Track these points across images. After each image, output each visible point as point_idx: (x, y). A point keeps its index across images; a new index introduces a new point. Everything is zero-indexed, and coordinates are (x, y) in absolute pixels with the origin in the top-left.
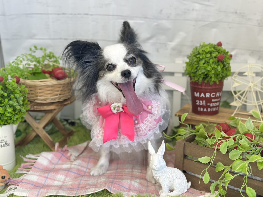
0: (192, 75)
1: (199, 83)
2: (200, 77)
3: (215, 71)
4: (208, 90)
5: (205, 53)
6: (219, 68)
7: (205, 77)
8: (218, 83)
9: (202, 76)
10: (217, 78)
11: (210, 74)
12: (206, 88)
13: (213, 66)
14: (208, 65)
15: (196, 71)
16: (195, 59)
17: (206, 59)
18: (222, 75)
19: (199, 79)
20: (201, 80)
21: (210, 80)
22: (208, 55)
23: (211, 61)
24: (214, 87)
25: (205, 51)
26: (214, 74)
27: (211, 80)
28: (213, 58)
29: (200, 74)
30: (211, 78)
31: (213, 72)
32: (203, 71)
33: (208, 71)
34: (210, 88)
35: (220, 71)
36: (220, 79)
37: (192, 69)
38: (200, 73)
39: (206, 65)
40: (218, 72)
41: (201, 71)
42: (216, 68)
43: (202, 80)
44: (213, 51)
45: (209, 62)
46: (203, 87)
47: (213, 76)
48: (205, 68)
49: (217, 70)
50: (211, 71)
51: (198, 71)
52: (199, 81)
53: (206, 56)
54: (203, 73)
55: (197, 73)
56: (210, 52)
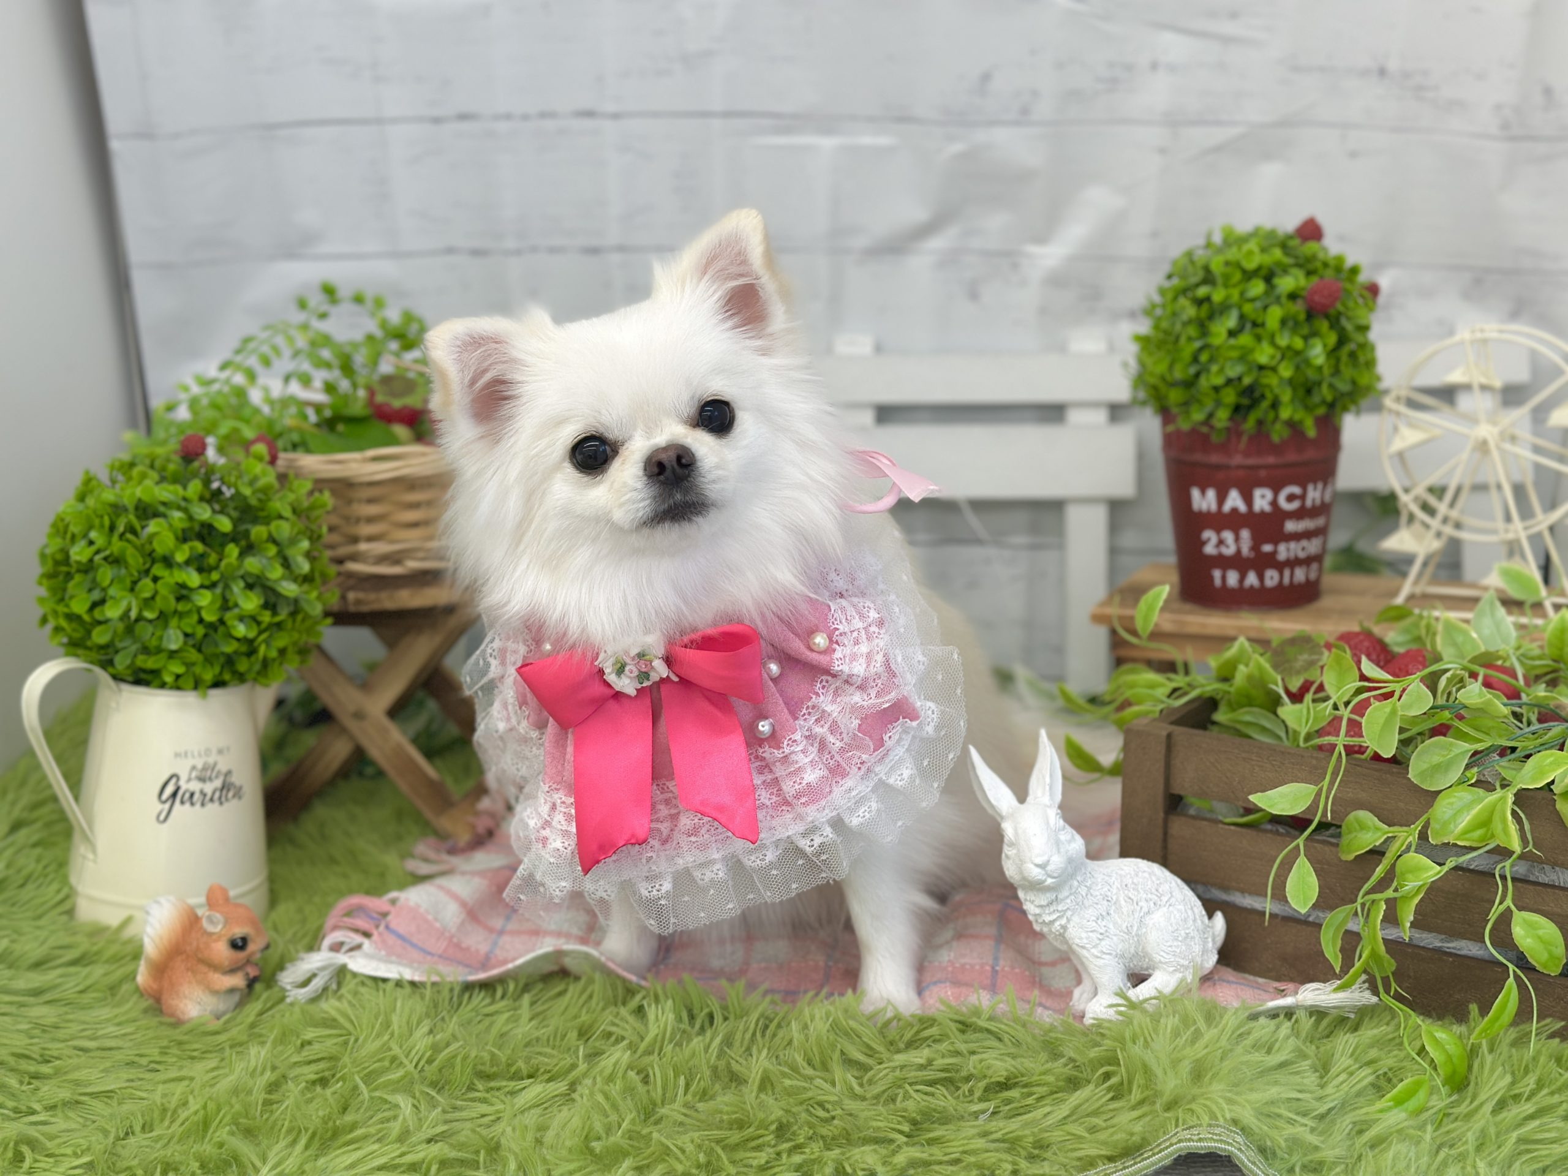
0: (1175, 396)
1: (1215, 439)
2: (1218, 403)
3: (1297, 368)
4: (1263, 473)
5: (1237, 276)
6: (1318, 353)
7: (1245, 401)
8: (1311, 432)
9: (1230, 397)
10: (1308, 408)
11: (1269, 386)
12: (1251, 461)
13: (1283, 341)
14: (1259, 338)
15: (1197, 375)
16: (1191, 311)
17: (1248, 308)
18: (1331, 386)
19: (1211, 415)
20: (1222, 417)
21: (1271, 415)
22: (1257, 288)
23: (1274, 315)
24: (1291, 457)
25: (1238, 265)
26: (1291, 382)
27: (1277, 418)
28: (1284, 300)
29: (1216, 389)
30: (1275, 405)
31: (1286, 371)
32: (1233, 372)
33: (1261, 368)
34: (1271, 460)
35: (1320, 369)
36: (1321, 411)
37: (1171, 367)
38: (1219, 381)
39: (1245, 339)
40: (1311, 374)
41: (1221, 370)
42: (1298, 353)
43: (1231, 419)
44: (1278, 264)
45: (1260, 321)
46: (1238, 460)
47: (1286, 396)
48: (1244, 357)
49: (1307, 362)
50: (1274, 369)
51: (1208, 371)
52: (1212, 427)
53: (1242, 294)
54: (1229, 382)
55: (1204, 383)
56: (1263, 272)
